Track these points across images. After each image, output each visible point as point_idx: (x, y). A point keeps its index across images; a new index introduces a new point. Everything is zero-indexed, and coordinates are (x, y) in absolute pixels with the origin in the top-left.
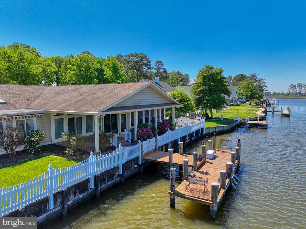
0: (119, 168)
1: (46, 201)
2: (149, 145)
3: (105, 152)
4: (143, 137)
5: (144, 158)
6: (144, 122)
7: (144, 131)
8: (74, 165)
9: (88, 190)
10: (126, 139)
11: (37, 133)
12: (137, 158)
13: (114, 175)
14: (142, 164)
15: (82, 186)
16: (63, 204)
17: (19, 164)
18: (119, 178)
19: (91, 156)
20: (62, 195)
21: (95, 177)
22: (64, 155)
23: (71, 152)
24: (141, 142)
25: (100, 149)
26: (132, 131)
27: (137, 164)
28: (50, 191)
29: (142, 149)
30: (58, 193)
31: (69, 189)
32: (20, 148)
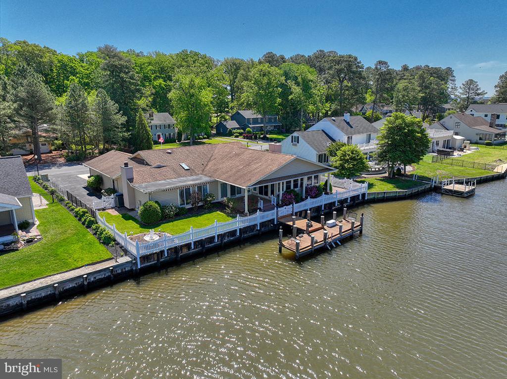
0: (257, 225)
1: (214, 237)
2: (285, 211)
3: (252, 212)
4: (285, 203)
5: (279, 220)
6: (292, 187)
7: (286, 198)
8: (230, 220)
9: (235, 236)
10: (272, 202)
11: (210, 195)
12: (274, 219)
13: (254, 230)
14: (277, 224)
15: (233, 233)
16: (221, 241)
17: (200, 215)
18: (257, 232)
19: (237, 218)
20: (221, 236)
21: (240, 229)
22: (225, 213)
23: (229, 211)
24: (277, 208)
25: (248, 211)
26: (278, 196)
27: (274, 224)
28: (216, 233)
29: (277, 214)
30: (219, 235)
31: (225, 234)
32: (200, 204)
